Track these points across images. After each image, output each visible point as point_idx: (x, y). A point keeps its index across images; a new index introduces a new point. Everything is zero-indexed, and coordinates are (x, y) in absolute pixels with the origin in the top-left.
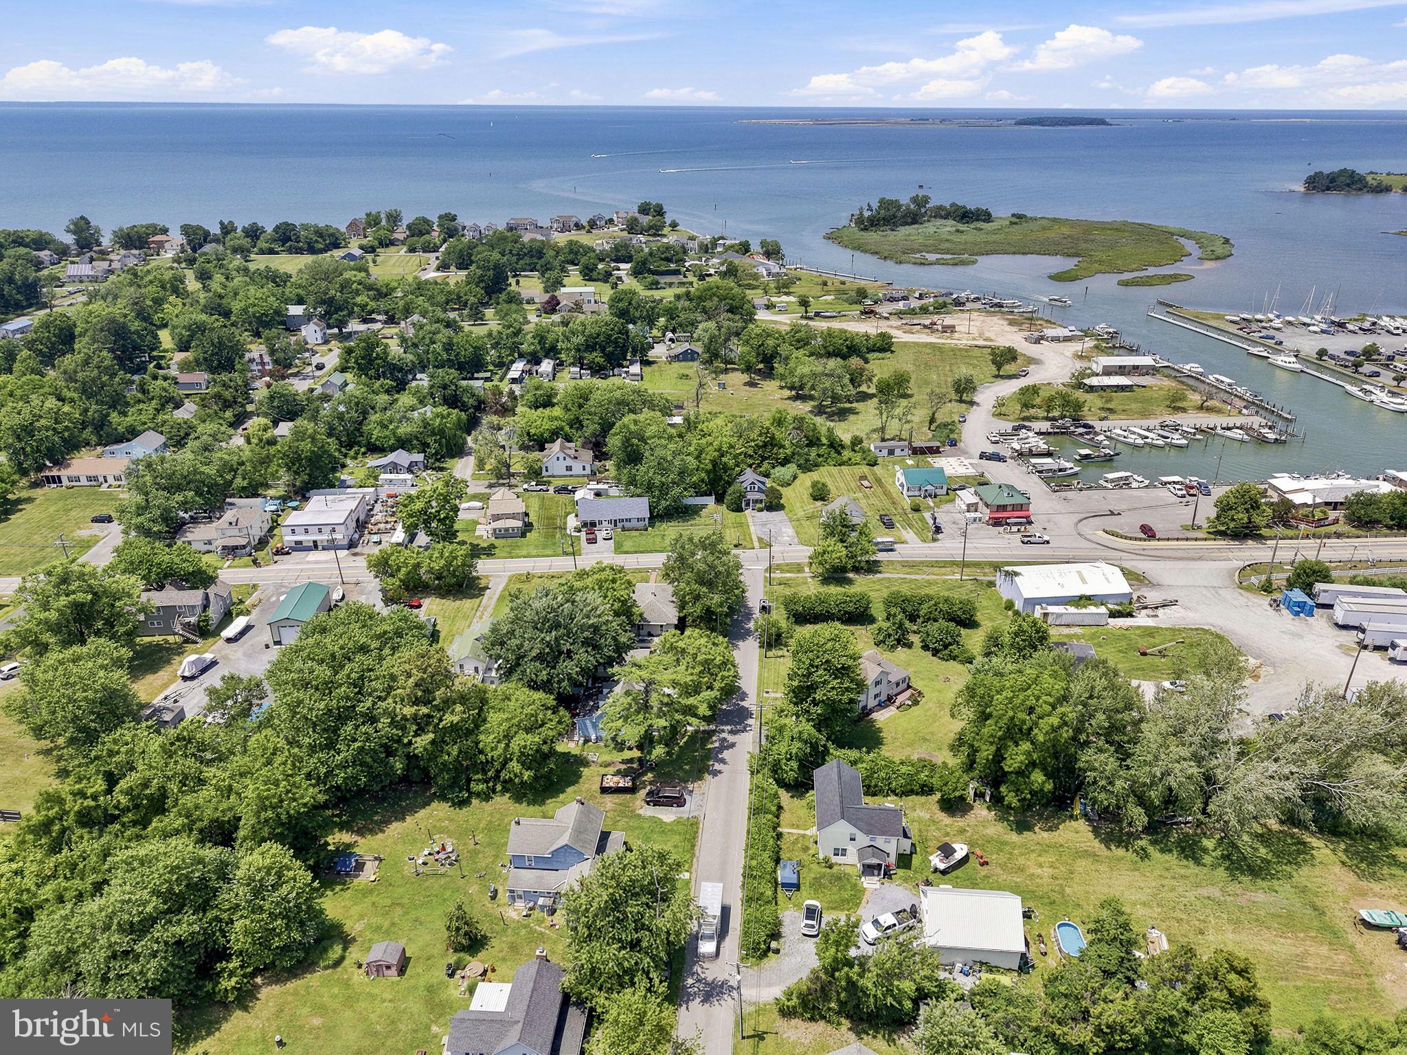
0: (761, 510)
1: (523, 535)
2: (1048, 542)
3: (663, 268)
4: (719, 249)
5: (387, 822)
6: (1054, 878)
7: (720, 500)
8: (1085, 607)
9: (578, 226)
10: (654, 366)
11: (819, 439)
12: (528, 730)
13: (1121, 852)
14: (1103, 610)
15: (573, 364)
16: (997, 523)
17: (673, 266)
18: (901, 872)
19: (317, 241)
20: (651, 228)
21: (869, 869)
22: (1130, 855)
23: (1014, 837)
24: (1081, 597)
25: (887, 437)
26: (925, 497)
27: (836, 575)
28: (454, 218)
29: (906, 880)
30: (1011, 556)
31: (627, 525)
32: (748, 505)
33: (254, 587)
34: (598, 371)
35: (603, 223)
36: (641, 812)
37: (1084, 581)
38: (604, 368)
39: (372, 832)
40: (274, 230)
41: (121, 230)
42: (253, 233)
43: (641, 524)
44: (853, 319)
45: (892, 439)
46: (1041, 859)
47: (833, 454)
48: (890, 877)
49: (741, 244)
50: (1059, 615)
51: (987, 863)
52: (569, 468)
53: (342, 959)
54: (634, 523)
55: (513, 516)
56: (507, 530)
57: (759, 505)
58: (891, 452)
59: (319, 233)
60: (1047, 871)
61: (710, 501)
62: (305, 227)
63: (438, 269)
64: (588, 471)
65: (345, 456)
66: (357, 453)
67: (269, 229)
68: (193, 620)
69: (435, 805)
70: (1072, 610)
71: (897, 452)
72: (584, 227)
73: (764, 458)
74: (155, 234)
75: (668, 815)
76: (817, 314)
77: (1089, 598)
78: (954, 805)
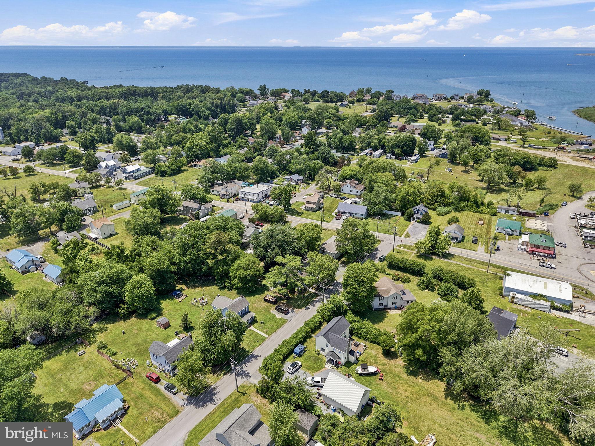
0: (419, 223)
1: (316, 211)
2: (554, 268)
3: (469, 119)
4: (504, 112)
5: (198, 287)
6: (407, 397)
7: (403, 215)
8: (539, 300)
9: (445, 99)
10: (427, 158)
11: (469, 198)
12: (245, 269)
13: (451, 402)
14: (549, 304)
15: (389, 153)
16: (533, 253)
17: (474, 118)
18: (344, 368)
19: (334, 98)
20: (478, 101)
21: (331, 361)
22: (456, 406)
23: (405, 376)
24: (539, 295)
25: (511, 205)
26: (505, 234)
27: (427, 256)
28: (392, 92)
29: (343, 371)
30: (526, 269)
31: (355, 216)
32: (414, 219)
33: (221, 208)
34: (398, 158)
35: (457, 98)
36: (271, 311)
37: (546, 287)
38: (401, 156)
39: (192, 288)
40: (321, 93)
41: (273, 90)
42: (314, 94)
43: (361, 217)
44: (550, 151)
45: (513, 206)
46: (408, 388)
47: (474, 207)
48: (338, 367)
49: (516, 111)
50: (522, 300)
51: (383, 380)
52: (351, 191)
53: (154, 318)
54: (358, 216)
55: (314, 203)
56: (310, 208)
57: (419, 220)
58: (507, 211)
59: (336, 95)
60: (407, 394)
61: (399, 214)
62: (332, 92)
63: (371, 112)
64: (359, 193)
65: (280, 173)
66: (285, 173)
67: (320, 93)
68: (194, 213)
69: (215, 286)
70: (530, 299)
71: (511, 212)
72: (448, 99)
73: (436, 202)
74: (283, 92)
75: (279, 315)
76: (530, 146)
77: (544, 296)
78: (389, 354)
